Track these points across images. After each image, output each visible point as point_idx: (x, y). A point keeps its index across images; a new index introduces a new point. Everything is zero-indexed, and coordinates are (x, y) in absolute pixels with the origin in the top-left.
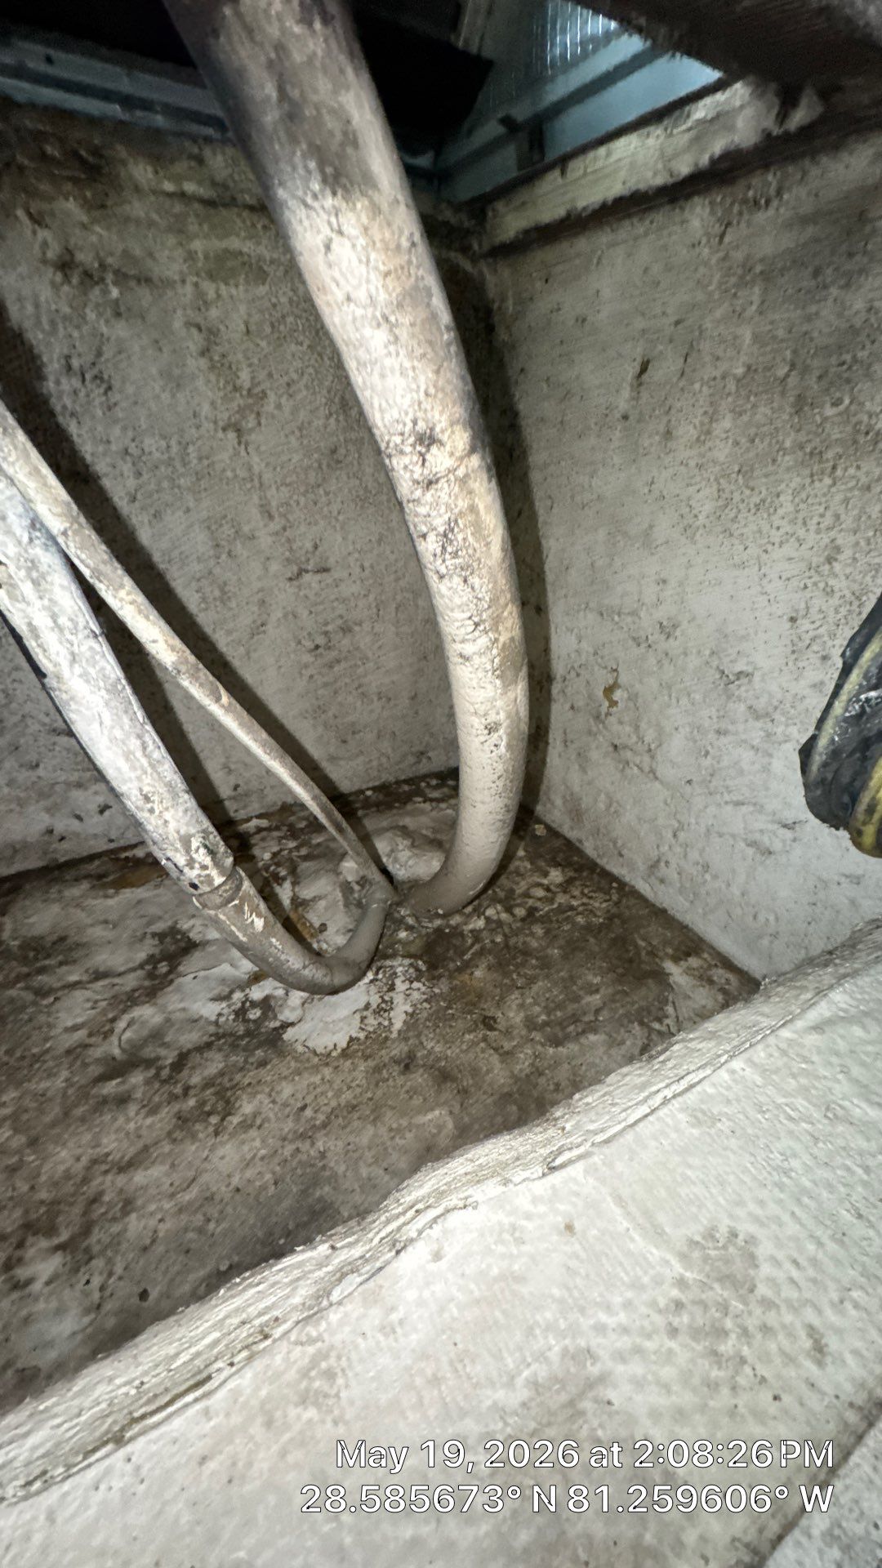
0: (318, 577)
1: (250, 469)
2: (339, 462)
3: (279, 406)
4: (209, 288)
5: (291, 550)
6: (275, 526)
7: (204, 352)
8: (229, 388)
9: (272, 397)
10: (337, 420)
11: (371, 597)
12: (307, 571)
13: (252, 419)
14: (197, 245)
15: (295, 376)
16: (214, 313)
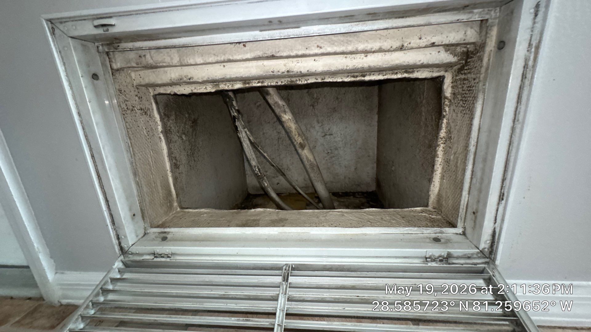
1: (315, 113)
2: (336, 110)
5: (323, 130)
6: (320, 124)
9: (321, 99)
10: (336, 102)
11: (343, 142)
12: (327, 135)
13: (316, 104)
15: (326, 94)
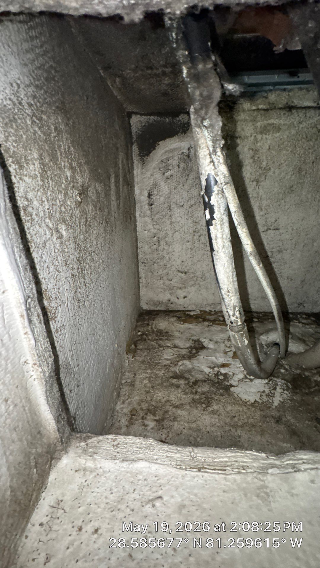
0: (274, 231)
1: (258, 194)
2: (292, 191)
3: (274, 173)
4: (259, 137)
6: (262, 213)
7: (252, 157)
8: (258, 168)
9: (272, 169)
10: (296, 176)
11: (294, 240)
12: (270, 229)
13: (263, 177)
14: (259, 124)
15: (283, 162)
16: (259, 144)
